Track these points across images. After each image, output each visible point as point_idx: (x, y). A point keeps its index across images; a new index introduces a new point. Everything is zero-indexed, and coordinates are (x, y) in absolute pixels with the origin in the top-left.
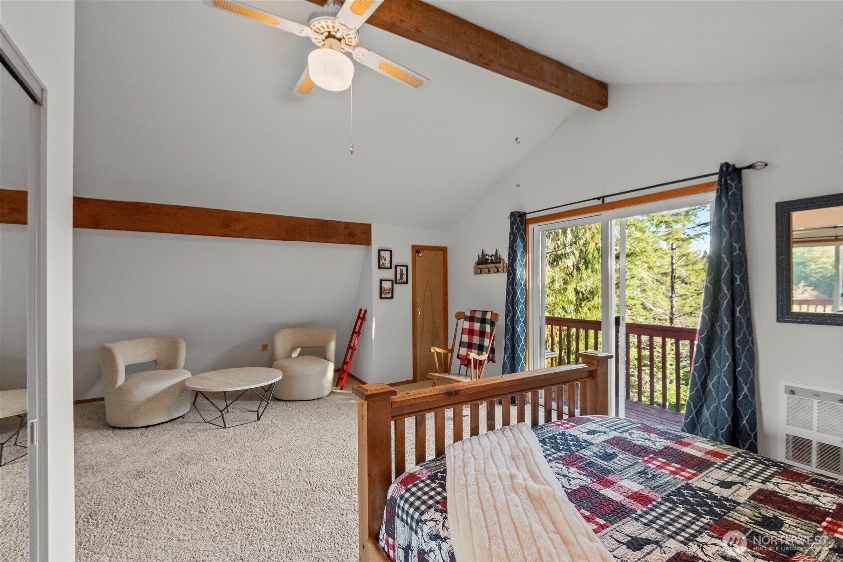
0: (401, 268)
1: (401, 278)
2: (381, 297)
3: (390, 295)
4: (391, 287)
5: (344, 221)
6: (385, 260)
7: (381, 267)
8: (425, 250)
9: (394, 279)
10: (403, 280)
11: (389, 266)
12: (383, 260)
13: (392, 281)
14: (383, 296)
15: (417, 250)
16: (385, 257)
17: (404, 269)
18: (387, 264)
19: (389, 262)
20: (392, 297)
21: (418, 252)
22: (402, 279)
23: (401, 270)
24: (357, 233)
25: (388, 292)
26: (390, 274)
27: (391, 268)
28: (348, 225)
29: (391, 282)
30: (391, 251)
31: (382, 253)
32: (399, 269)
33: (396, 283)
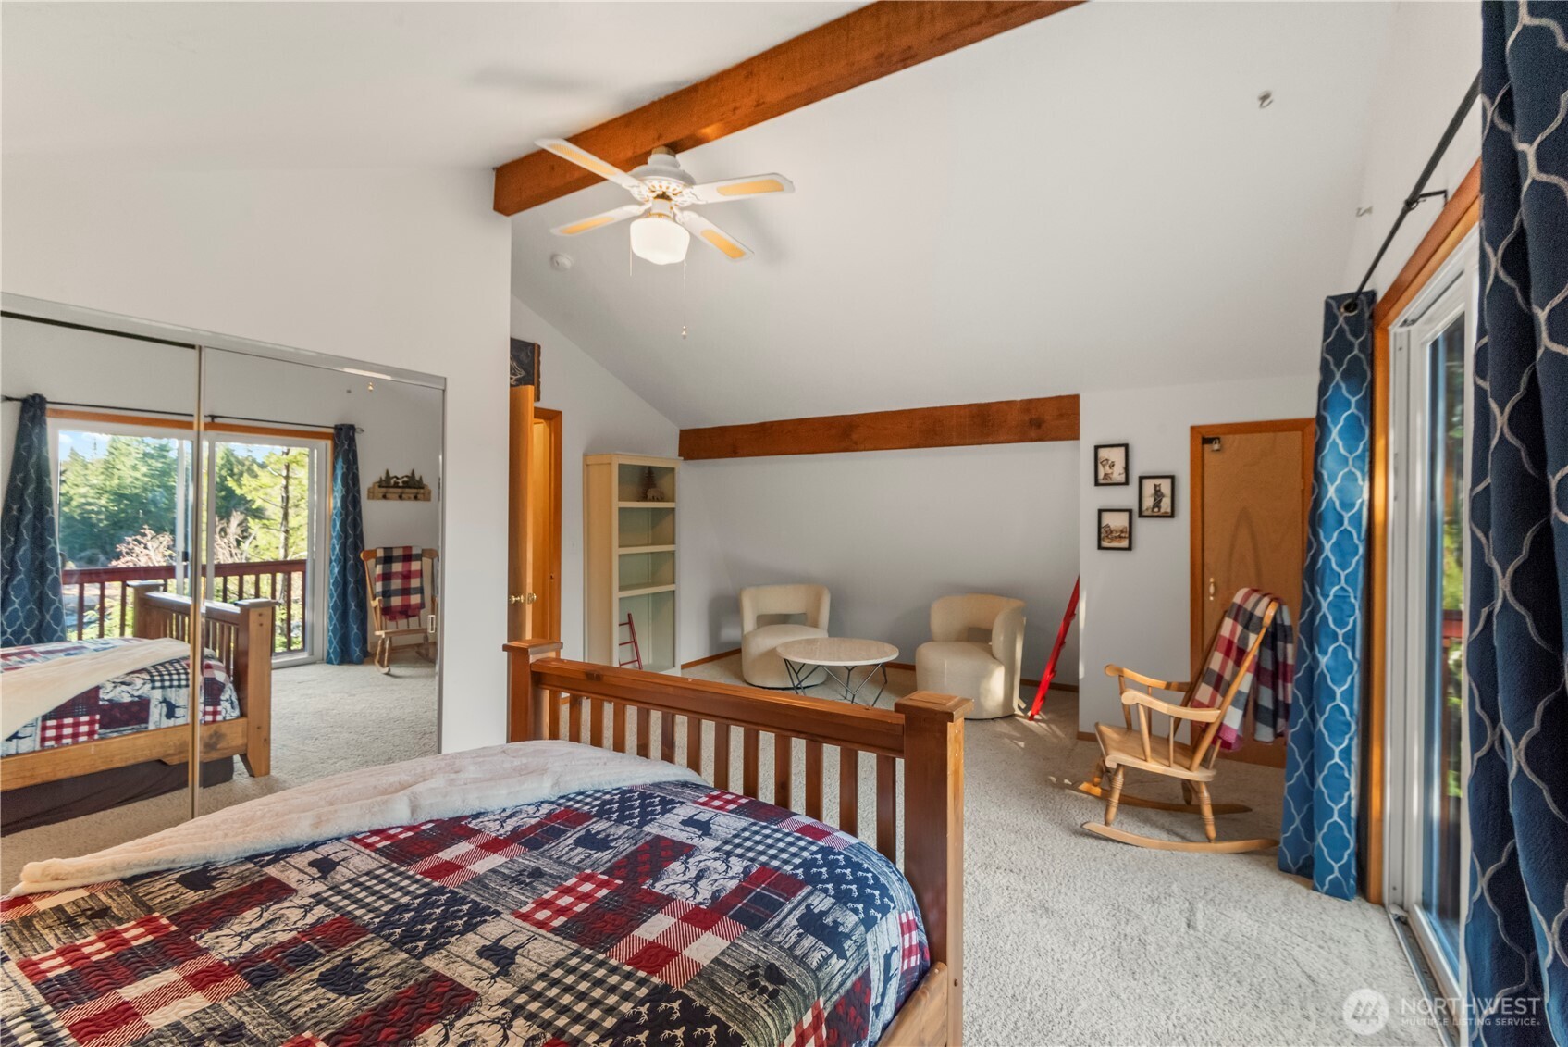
0: (1157, 481)
1: (1157, 504)
2: (1100, 547)
3: (1125, 544)
4: (1127, 524)
5: (1019, 399)
6: (1112, 465)
7: (1101, 482)
8: (1229, 433)
9: (1136, 509)
10: (1162, 510)
11: (1122, 479)
12: (1107, 468)
13: (1130, 511)
14: (1105, 544)
15: (1205, 438)
16: (1112, 459)
17: (1165, 486)
18: (1118, 474)
19: (1122, 471)
20: (1130, 548)
21: (1206, 441)
22: (1159, 508)
23: (1155, 486)
24: (1048, 417)
25: (1120, 537)
26: (1127, 497)
27: (1126, 483)
28: (1029, 404)
29: (1126, 515)
30: (1126, 446)
31: (1103, 453)
32: (1149, 486)
33: (1141, 515)
